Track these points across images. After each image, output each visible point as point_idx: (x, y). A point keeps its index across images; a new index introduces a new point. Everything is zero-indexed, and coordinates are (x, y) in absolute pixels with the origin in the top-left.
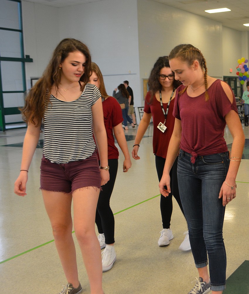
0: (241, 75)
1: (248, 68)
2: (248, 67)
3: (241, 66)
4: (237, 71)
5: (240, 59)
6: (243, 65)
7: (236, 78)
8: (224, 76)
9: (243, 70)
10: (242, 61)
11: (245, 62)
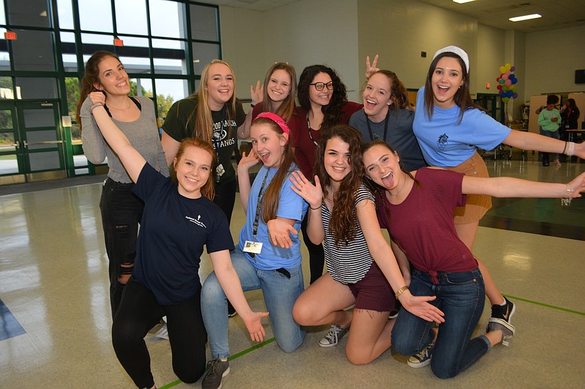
0: (504, 89)
1: (516, 79)
2: (516, 77)
3: (505, 77)
4: (498, 84)
5: (504, 66)
6: (509, 75)
7: (495, 96)
8: (478, 94)
9: (509, 82)
10: (506, 69)
11: (511, 70)
